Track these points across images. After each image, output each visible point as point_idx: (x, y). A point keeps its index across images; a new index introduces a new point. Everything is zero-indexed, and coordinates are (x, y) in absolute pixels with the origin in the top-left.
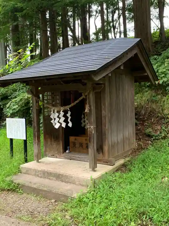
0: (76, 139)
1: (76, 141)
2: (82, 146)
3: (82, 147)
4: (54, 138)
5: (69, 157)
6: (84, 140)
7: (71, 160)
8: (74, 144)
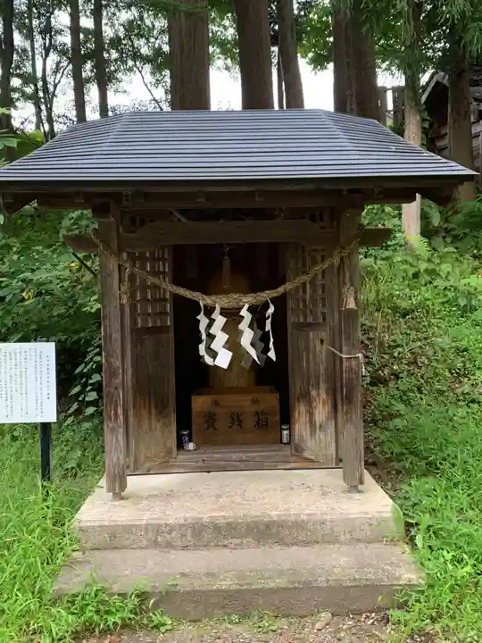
0: (216, 403)
1: (218, 410)
2: (240, 421)
3: (240, 425)
4: (156, 407)
5: (201, 464)
6: (248, 403)
7: (209, 472)
8: (210, 418)
